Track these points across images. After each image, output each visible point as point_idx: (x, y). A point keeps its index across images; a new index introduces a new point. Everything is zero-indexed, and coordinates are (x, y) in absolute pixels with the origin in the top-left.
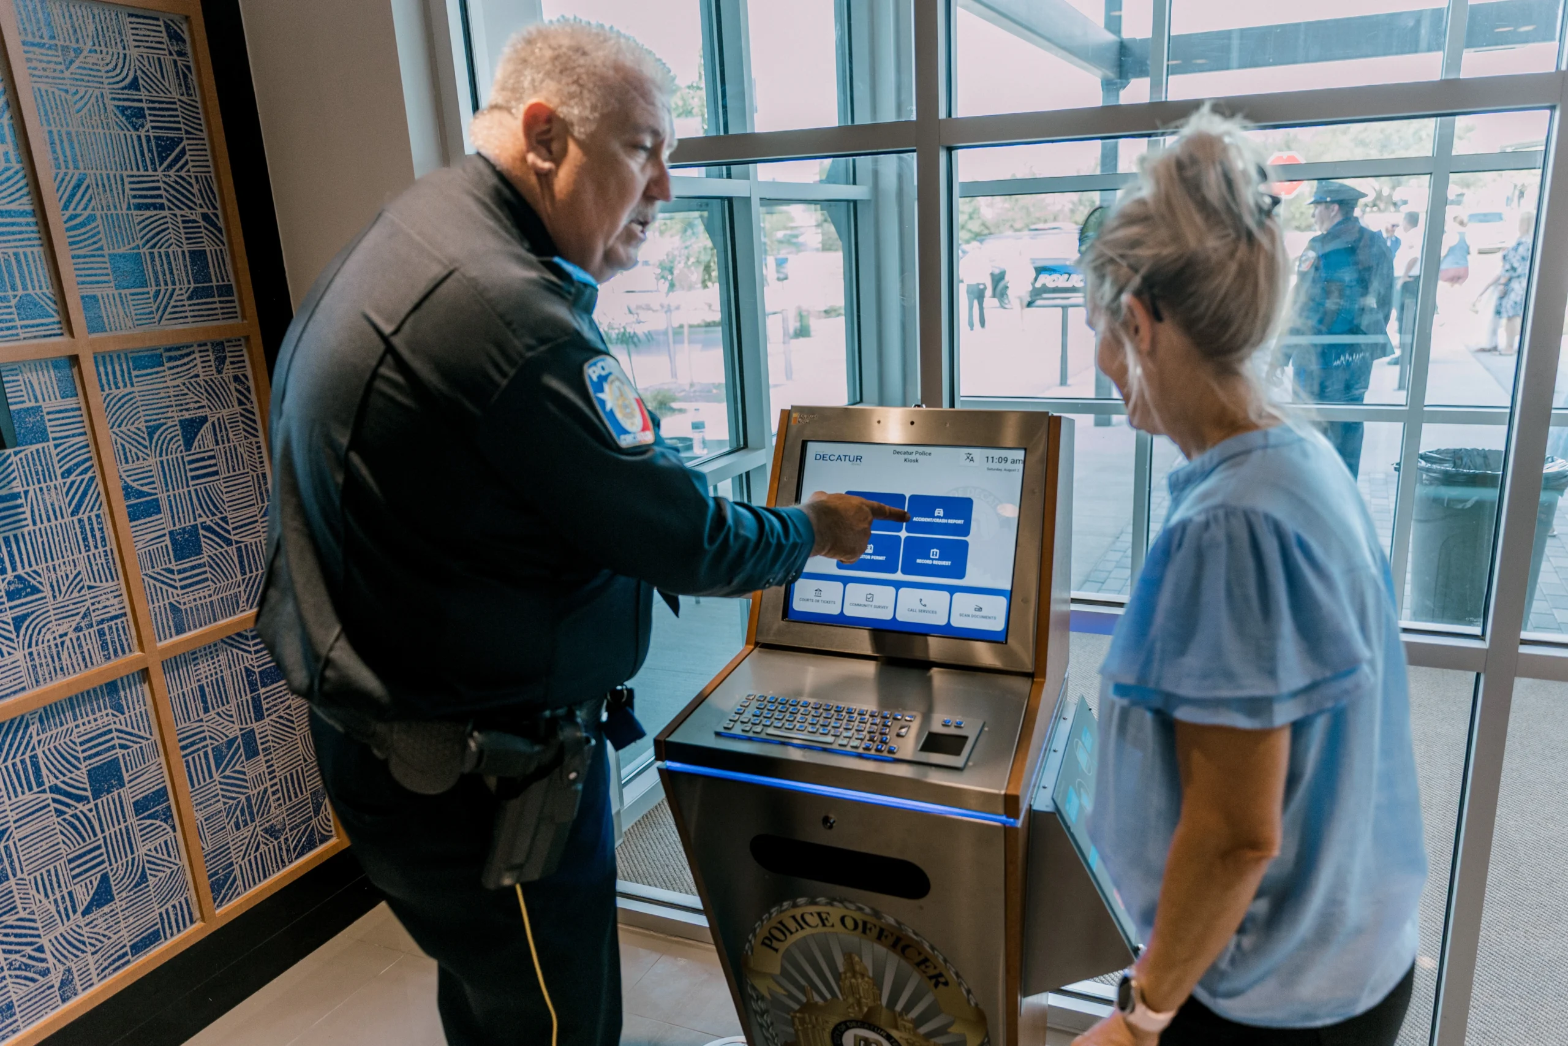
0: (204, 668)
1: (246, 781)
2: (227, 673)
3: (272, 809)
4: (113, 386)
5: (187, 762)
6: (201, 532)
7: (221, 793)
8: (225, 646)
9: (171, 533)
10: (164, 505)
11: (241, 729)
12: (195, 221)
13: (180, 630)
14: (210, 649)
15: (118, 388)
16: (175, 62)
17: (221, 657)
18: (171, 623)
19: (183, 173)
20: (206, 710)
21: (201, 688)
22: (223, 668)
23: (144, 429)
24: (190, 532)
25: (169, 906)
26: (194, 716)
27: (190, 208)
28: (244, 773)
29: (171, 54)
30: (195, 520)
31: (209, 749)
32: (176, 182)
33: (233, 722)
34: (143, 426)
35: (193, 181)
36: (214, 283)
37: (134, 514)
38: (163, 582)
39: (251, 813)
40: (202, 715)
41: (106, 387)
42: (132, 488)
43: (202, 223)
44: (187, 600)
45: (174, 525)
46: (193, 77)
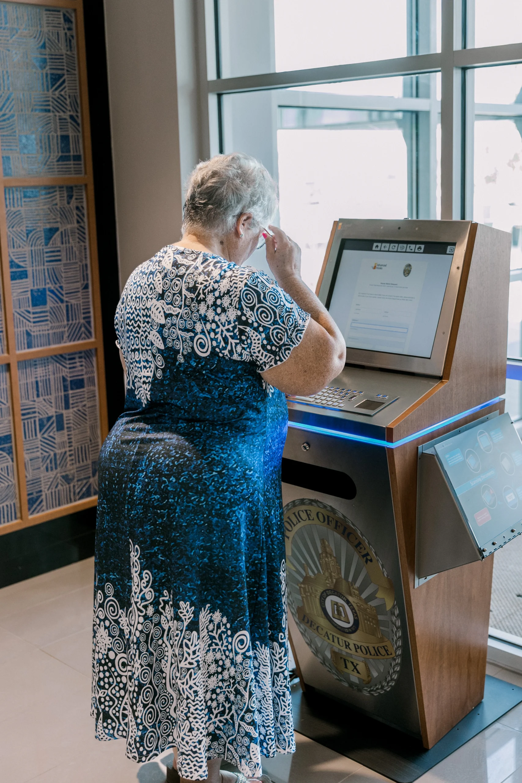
0: (40, 371)
1: (54, 443)
2: (52, 377)
3: (68, 465)
4: (12, 206)
5: (24, 423)
6: (48, 293)
7: (41, 447)
8: (53, 361)
9: (32, 290)
10: (30, 274)
11: (56, 412)
12: (65, 119)
13: (29, 346)
14: (45, 360)
15: (14, 207)
16: (66, 34)
17: (50, 367)
18: (26, 342)
19: (63, 93)
20: (38, 396)
21: (37, 383)
22: (50, 373)
23: (25, 231)
24: (41, 292)
25: (4, 504)
26: (31, 398)
27: (64, 112)
28: (54, 438)
29: (64, 29)
30: (45, 285)
31: (37, 419)
32: (58, 98)
33: (52, 407)
34: (24, 229)
35: (67, 97)
36: (72, 153)
37: (14, 277)
38: (24, 317)
39: (56, 464)
40: (36, 398)
41: (8, 206)
42: (14, 262)
43: (69, 120)
44: (35, 330)
45: (34, 286)
46: (74, 42)
